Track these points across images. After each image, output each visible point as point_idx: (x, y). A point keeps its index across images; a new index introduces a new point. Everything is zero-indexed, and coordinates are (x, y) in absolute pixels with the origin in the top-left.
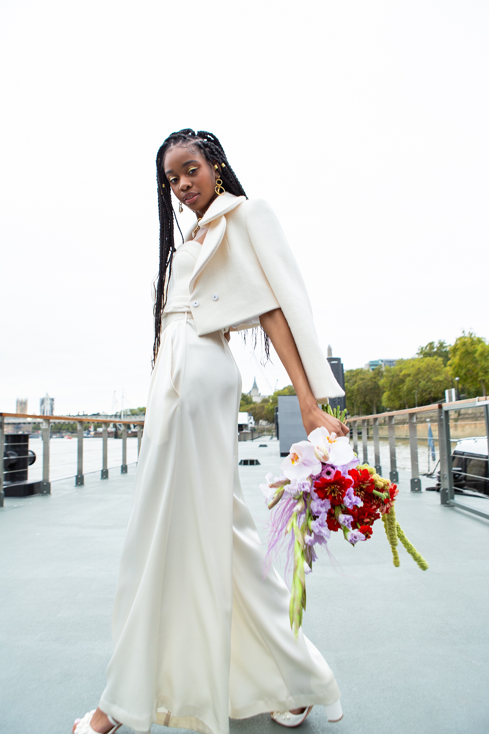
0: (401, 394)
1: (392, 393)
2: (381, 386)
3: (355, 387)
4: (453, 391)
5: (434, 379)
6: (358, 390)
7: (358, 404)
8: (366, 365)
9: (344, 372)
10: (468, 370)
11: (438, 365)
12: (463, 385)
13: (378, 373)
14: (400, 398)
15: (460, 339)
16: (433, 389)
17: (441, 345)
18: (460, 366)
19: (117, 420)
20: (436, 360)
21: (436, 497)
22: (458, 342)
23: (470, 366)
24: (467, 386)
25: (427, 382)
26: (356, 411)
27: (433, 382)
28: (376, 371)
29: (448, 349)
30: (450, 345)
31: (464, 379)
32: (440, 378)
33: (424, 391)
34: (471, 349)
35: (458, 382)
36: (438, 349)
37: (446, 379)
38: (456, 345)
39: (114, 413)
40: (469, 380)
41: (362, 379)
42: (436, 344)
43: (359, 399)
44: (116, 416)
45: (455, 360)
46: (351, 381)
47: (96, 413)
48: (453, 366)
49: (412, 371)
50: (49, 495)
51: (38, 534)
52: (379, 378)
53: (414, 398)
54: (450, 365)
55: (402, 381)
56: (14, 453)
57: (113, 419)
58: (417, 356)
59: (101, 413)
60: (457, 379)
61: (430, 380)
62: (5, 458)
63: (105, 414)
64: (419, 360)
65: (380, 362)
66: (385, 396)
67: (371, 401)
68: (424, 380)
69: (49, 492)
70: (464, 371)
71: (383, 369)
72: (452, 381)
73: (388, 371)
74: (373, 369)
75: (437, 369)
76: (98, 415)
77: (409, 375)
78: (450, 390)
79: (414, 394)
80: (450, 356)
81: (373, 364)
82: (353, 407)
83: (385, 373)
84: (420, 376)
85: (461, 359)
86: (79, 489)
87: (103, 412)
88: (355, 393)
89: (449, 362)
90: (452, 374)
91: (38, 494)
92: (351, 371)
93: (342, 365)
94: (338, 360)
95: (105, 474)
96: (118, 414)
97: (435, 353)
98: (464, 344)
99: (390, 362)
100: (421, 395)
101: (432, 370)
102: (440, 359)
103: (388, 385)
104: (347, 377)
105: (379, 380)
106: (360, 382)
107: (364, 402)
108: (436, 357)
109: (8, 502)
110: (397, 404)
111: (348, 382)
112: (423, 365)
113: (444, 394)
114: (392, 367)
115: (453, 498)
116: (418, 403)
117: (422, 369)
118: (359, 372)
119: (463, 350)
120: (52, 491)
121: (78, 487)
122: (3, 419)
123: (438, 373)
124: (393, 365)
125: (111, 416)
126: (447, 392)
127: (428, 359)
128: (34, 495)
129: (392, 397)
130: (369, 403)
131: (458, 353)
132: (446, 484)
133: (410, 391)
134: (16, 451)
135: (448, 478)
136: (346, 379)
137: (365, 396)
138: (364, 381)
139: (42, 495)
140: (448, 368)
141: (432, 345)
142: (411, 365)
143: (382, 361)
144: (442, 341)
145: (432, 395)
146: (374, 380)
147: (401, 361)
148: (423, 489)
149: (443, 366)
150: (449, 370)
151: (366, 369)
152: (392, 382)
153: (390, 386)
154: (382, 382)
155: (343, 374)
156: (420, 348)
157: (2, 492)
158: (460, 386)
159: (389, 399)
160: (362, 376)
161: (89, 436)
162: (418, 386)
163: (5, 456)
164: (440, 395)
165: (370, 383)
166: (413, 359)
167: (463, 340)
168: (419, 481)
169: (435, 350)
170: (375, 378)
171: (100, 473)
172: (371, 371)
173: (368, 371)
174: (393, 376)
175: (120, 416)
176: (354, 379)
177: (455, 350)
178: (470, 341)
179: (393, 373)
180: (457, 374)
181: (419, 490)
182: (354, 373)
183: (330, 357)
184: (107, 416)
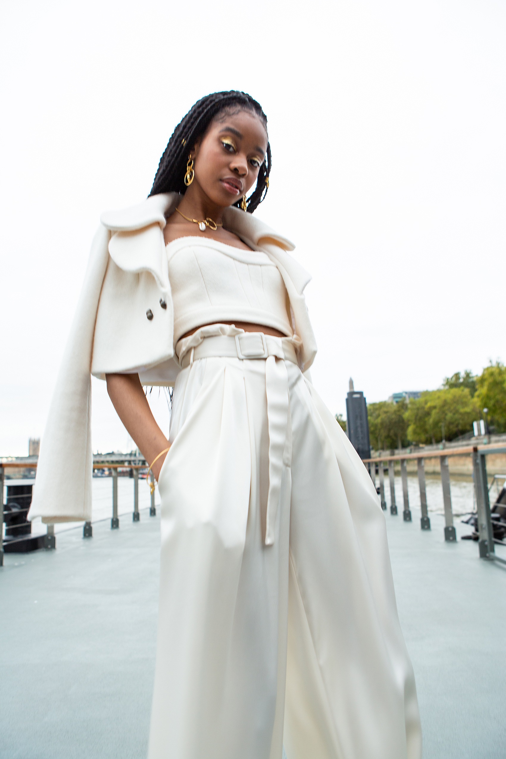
0: (428, 427)
1: (417, 427)
2: (406, 420)
3: (379, 420)
4: (482, 423)
5: (462, 410)
6: (382, 424)
7: (383, 438)
8: (390, 398)
9: (368, 405)
10: (497, 401)
11: (465, 397)
12: (492, 417)
13: (403, 406)
14: (426, 431)
15: (488, 369)
16: (461, 422)
17: (468, 375)
18: (488, 397)
19: (133, 458)
20: (463, 391)
21: (473, 548)
22: (486, 372)
23: (499, 397)
24: (497, 417)
25: (454, 414)
26: (380, 445)
27: (461, 414)
28: (400, 404)
29: (475, 379)
30: (477, 376)
31: (492, 411)
32: (468, 409)
33: (451, 423)
34: (499, 379)
35: (487, 413)
36: (464, 379)
37: (474, 410)
38: (483, 375)
39: (129, 452)
40: (499, 411)
41: (386, 412)
42: (462, 375)
43: (384, 433)
44: (131, 454)
45: (483, 390)
46: (374, 415)
47: (111, 452)
48: (481, 397)
49: (438, 403)
50: (53, 550)
51: (36, 602)
52: (403, 411)
53: (441, 432)
54: (478, 396)
55: (428, 414)
56: (16, 504)
57: (128, 458)
58: (442, 388)
59: (116, 451)
60: (485, 410)
61: (456, 412)
62: (5, 512)
63: (119, 453)
64: (445, 392)
65: (404, 395)
66: (410, 430)
67: (396, 435)
68: (451, 412)
69: (53, 546)
70: (492, 403)
71: (407, 401)
72: (480, 413)
73: (412, 403)
74: (397, 402)
75: (464, 400)
76: (112, 454)
77: (435, 407)
78: (478, 422)
79: (441, 427)
80: (477, 387)
81: (396, 396)
82: (377, 441)
83: (409, 406)
84: (446, 408)
85: (489, 390)
86: (87, 542)
87: (118, 451)
88: (379, 426)
89: (477, 393)
90: (480, 406)
91: (42, 550)
92: (374, 404)
93: (365, 399)
94: (361, 393)
95: (115, 523)
96: (134, 453)
97: (462, 384)
98: (492, 374)
99: (415, 394)
100: (448, 427)
101: (459, 401)
102: (467, 391)
103: (413, 418)
104: (370, 410)
105: (403, 413)
106: (383, 416)
107: (388, 436)
108: (462, 388)
109: (8, 560)
110: (423, 437)
111: (371, 415)
112: (449, 397)
113: (472, 426)
114: (417, 399)
115: (493, 550)
116: (446, 436)
117: (449, 401)
118: (382, 405)
119: (490, 380)
120: (57, 545)
121: (86, 540)
122: (3, 471)
123: (465, 404)
124: (418, 397)
125: (126, 455)
126: (475, 424)
127: (455, 391)
128: (37, 551)
129: (418, 430)
130: (394, 438)
131: (486, 384)
132: (484, 535)
133: (436, 424)
134: (18, 503)
135: (487, 528)
136: (369, 412)
137: (389, 430)
138: (388, 414)
139: (47, 551)
140: (475, 399)
141: (457, 376)
142: (436, 396)
143: (406, 393)
144: (468, 372)
145: (460, 427)
146: (398, 413)
147: (426, 393)
148: (458, 538)
149: (469, 397)
150: (476, 401)
151: (390, 401)
152: (416, 415)
153: (416, 419)
154: (407, 415)
155: (366, 408)
156: (446, 380)
157: (2, 550)
158: (489, 418)
159: (415, 432)
160: (385, 409)
161: (103, 475)
162: (445, 419)
163: (5, 510)
164: (468, 427)
165: (394, 416)
166: (439, 391)
167: (490, 370)
168: (454, 530)
169: (461, 380)
170: (399, 411)
171: (110, 522)
172: (395, 403)
173: (392, 403)
174: (418, 409)
175: (135, 455)
176: (377, 412)
177: (482, 380)
178: (497, 371)
179: (418, 405)
180: (485, 405)
181: (454, 539)
182: (377, 407)
183: (352, 390)
184: (121, 455)
